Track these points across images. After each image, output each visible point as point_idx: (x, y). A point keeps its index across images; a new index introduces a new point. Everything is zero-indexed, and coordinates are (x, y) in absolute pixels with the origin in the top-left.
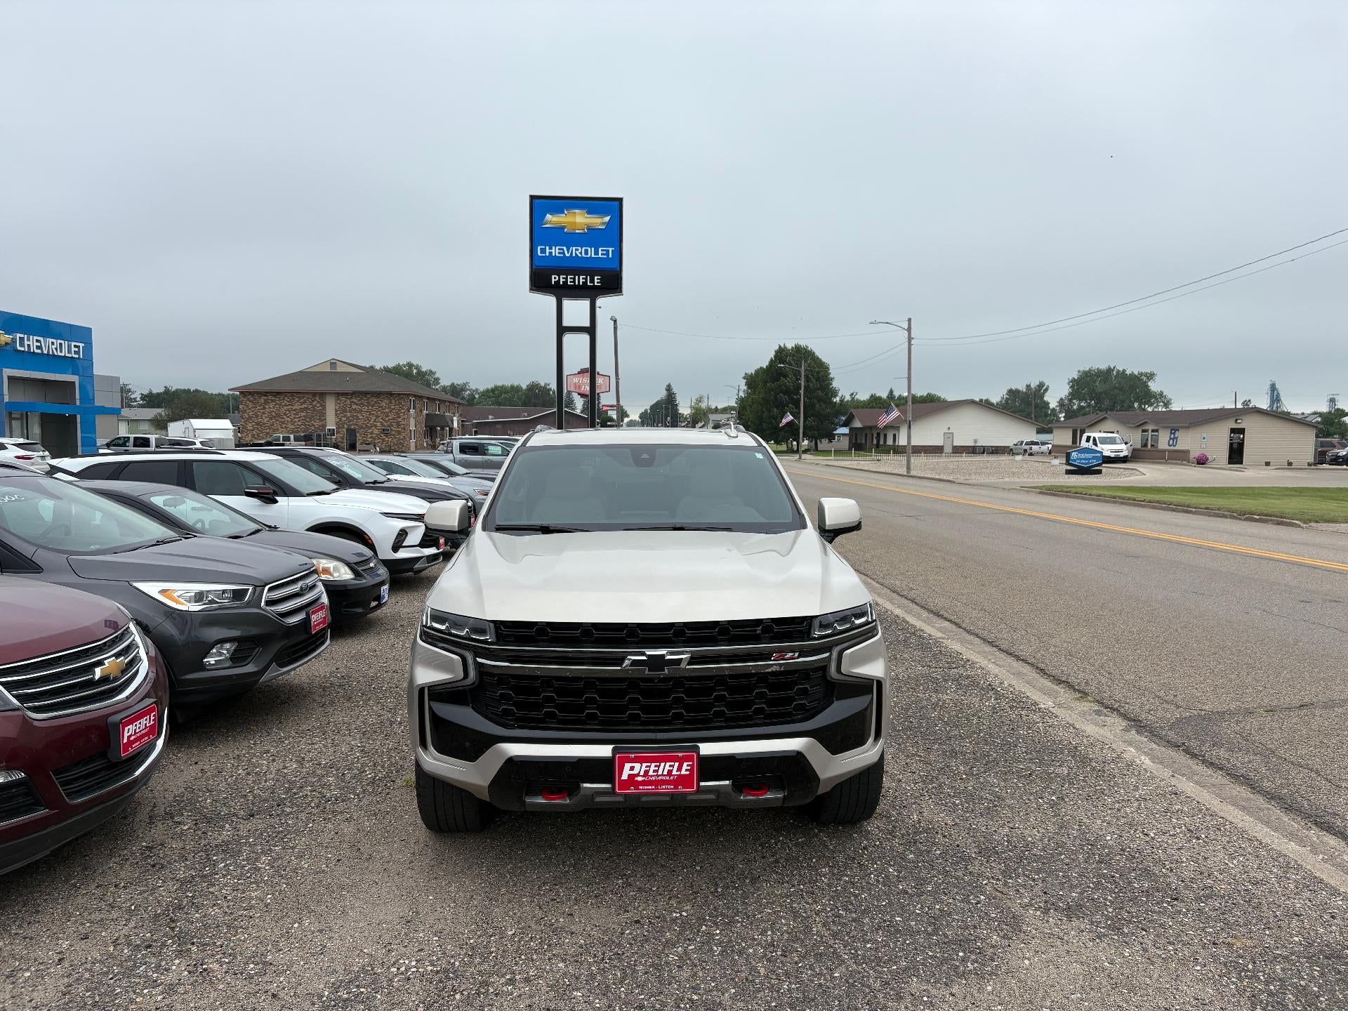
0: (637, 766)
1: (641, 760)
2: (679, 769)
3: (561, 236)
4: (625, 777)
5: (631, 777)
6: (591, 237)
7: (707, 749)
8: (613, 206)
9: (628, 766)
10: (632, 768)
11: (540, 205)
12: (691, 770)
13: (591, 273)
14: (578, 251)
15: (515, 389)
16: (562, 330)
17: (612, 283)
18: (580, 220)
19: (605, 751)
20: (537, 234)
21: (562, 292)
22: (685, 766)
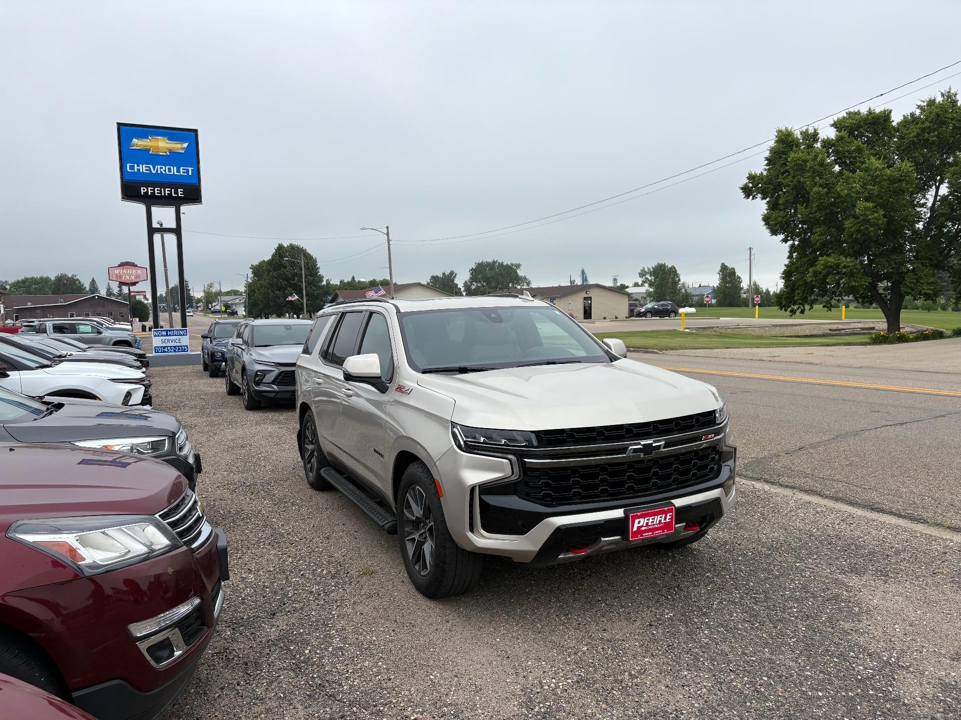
0: (642, 520)
1: (643, 516)
2: (665, 519)
3: (145, 156)
4: (635, 529)
5: (639, 528)
6: (172, 158)
7: (679, 502)
8: (191, 135)
9: (637, 521)
10: (639, 522)
11: (126, 131)
12: (671, 519)
13: (176, 186)
14: (161, 169)
15: (44, 281)
16: (151, 231)
17: (193, 195)
18: (162, 144)
19: (619, 513)
20: (125, 154)
21: (150, 201)
22: (668, 517)
